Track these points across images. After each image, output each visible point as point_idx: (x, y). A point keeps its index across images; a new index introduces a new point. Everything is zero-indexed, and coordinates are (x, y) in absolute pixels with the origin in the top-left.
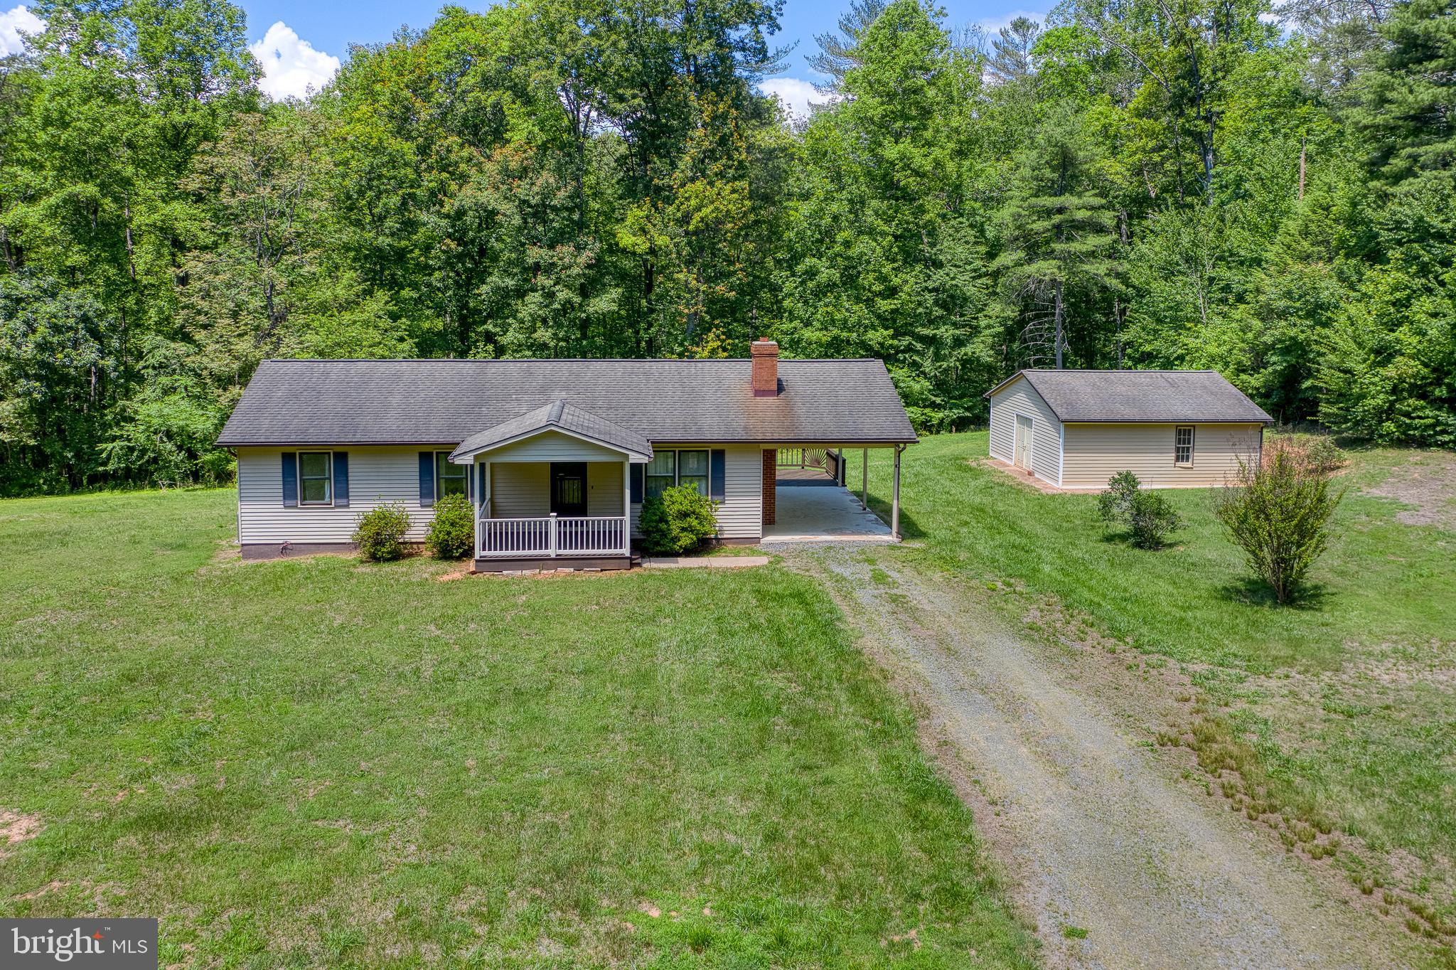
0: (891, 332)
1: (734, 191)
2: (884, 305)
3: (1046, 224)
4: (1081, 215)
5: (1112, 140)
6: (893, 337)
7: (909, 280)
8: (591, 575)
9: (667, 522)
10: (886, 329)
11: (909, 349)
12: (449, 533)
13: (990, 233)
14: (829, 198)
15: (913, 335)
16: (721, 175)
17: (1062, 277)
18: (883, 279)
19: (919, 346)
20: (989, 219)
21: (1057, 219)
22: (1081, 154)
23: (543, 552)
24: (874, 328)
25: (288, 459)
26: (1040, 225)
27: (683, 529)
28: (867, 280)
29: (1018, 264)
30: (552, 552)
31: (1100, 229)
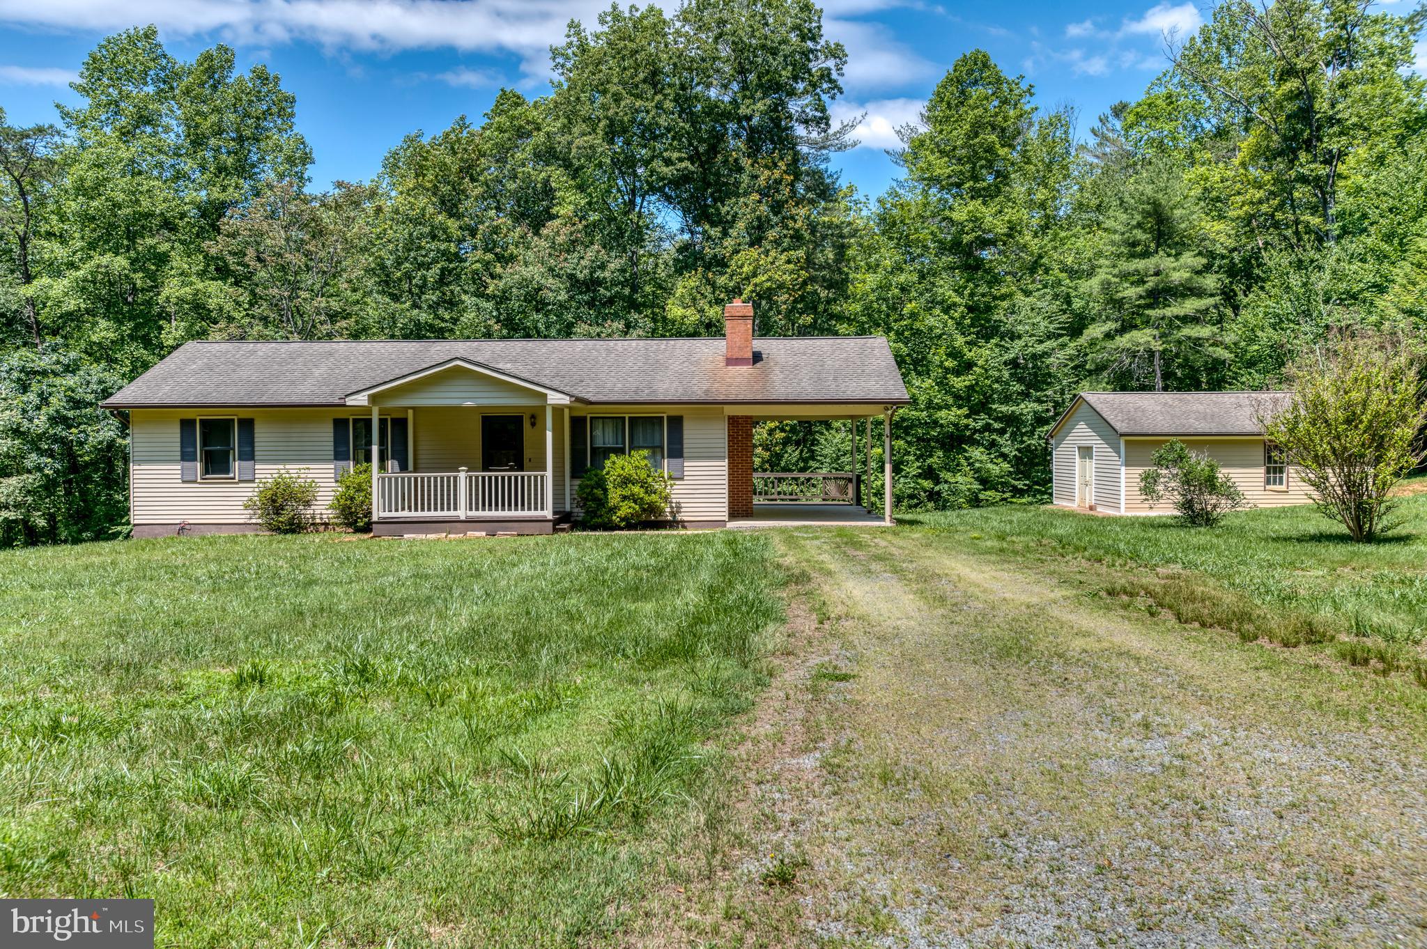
0: (965, 411)
1: (789, 262)
2: (959, 383)
3: (1140, 290)
4: (1178, 277)
5: (1214, 203)
6: (967, 416)
7: (985, 354)
8: (506, 539)
9: (605, 490)
10: (960, 407)
11: (987, 428)
12: (352, 499)
13: (1077, 304)
14: (898, 269)
15: (989, 412)
16: (777, 242)
17: (1157, 346)
18: (954, 354)
19: (997, 425)
20: (1076, 289)
21: (1151, 283)
22: (1178, 213)
23: (452, 513)
24: (948, 407)
25: (187, 425)
26: (1131, 292)
27: (624, 498)
28: (938, 356)
29: (1109, 336)
30: (462, 513)
31: (1199, 293)
